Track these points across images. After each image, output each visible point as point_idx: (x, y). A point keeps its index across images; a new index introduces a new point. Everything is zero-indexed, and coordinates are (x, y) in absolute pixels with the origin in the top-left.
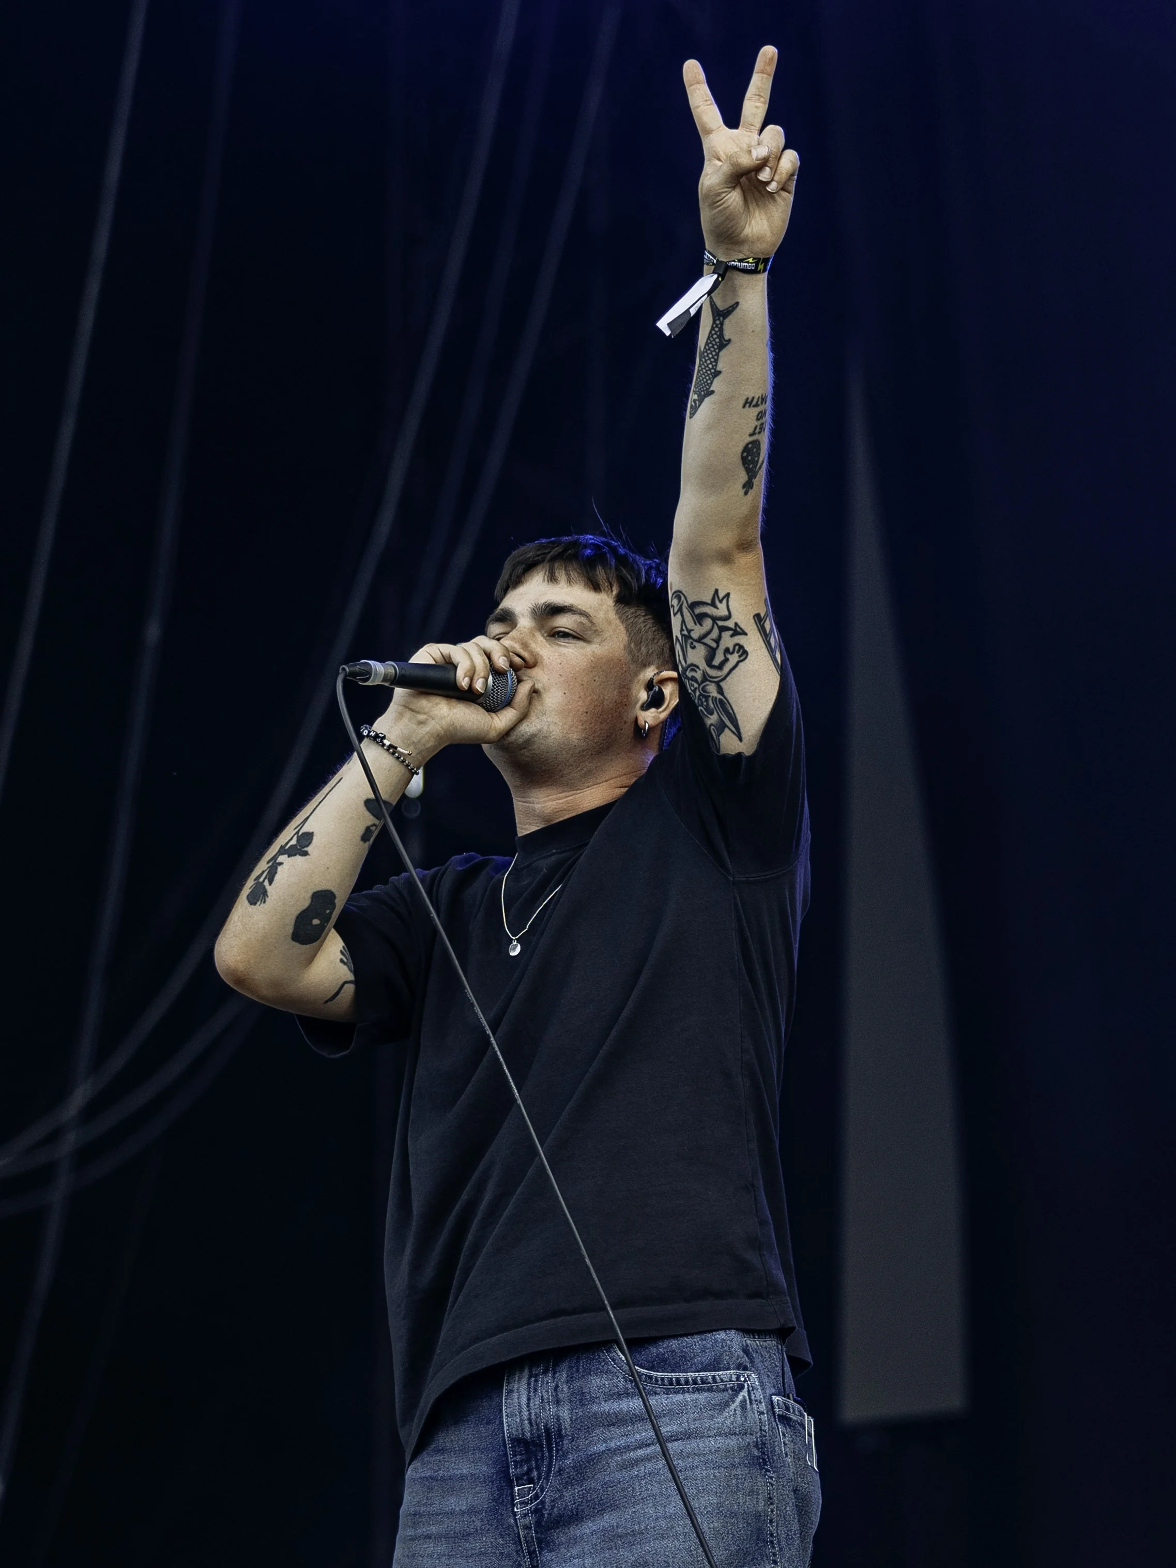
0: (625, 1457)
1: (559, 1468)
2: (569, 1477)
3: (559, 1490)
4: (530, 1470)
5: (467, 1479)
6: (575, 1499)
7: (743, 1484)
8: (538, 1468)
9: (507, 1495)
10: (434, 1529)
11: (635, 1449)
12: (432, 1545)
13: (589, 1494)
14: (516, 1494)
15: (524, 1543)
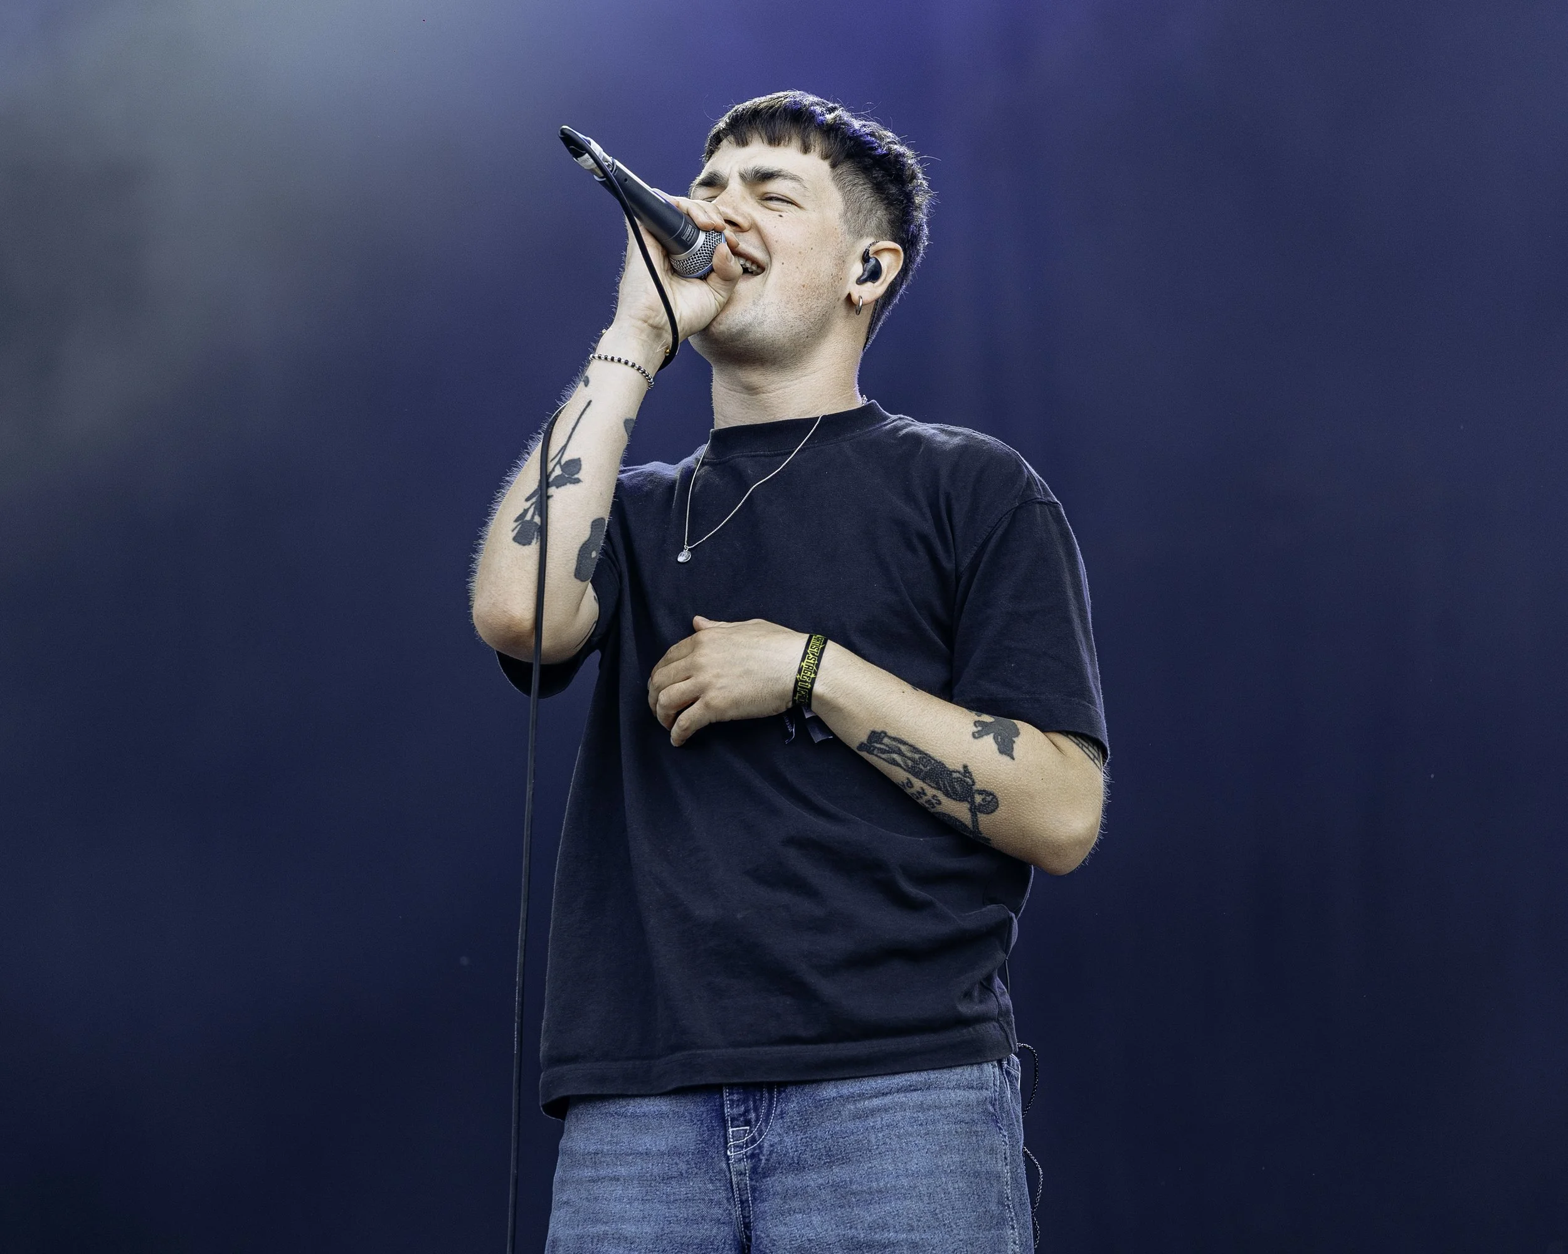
0: (858, 1106)
1: (782, 1111)
2: (792, 1122)
3: (779, 1134)
4: (747, 1111)
5: (668, 1116)
6: (797, 1147)
7: (983, 1141)
8: (756, 1110)
9: (719, 1136)
10: (623, 1171)
11: (870, 1097)
12: (620, 1188)
13: (814, 1143)
14: (731, 1136)
15: (736, 1191)
